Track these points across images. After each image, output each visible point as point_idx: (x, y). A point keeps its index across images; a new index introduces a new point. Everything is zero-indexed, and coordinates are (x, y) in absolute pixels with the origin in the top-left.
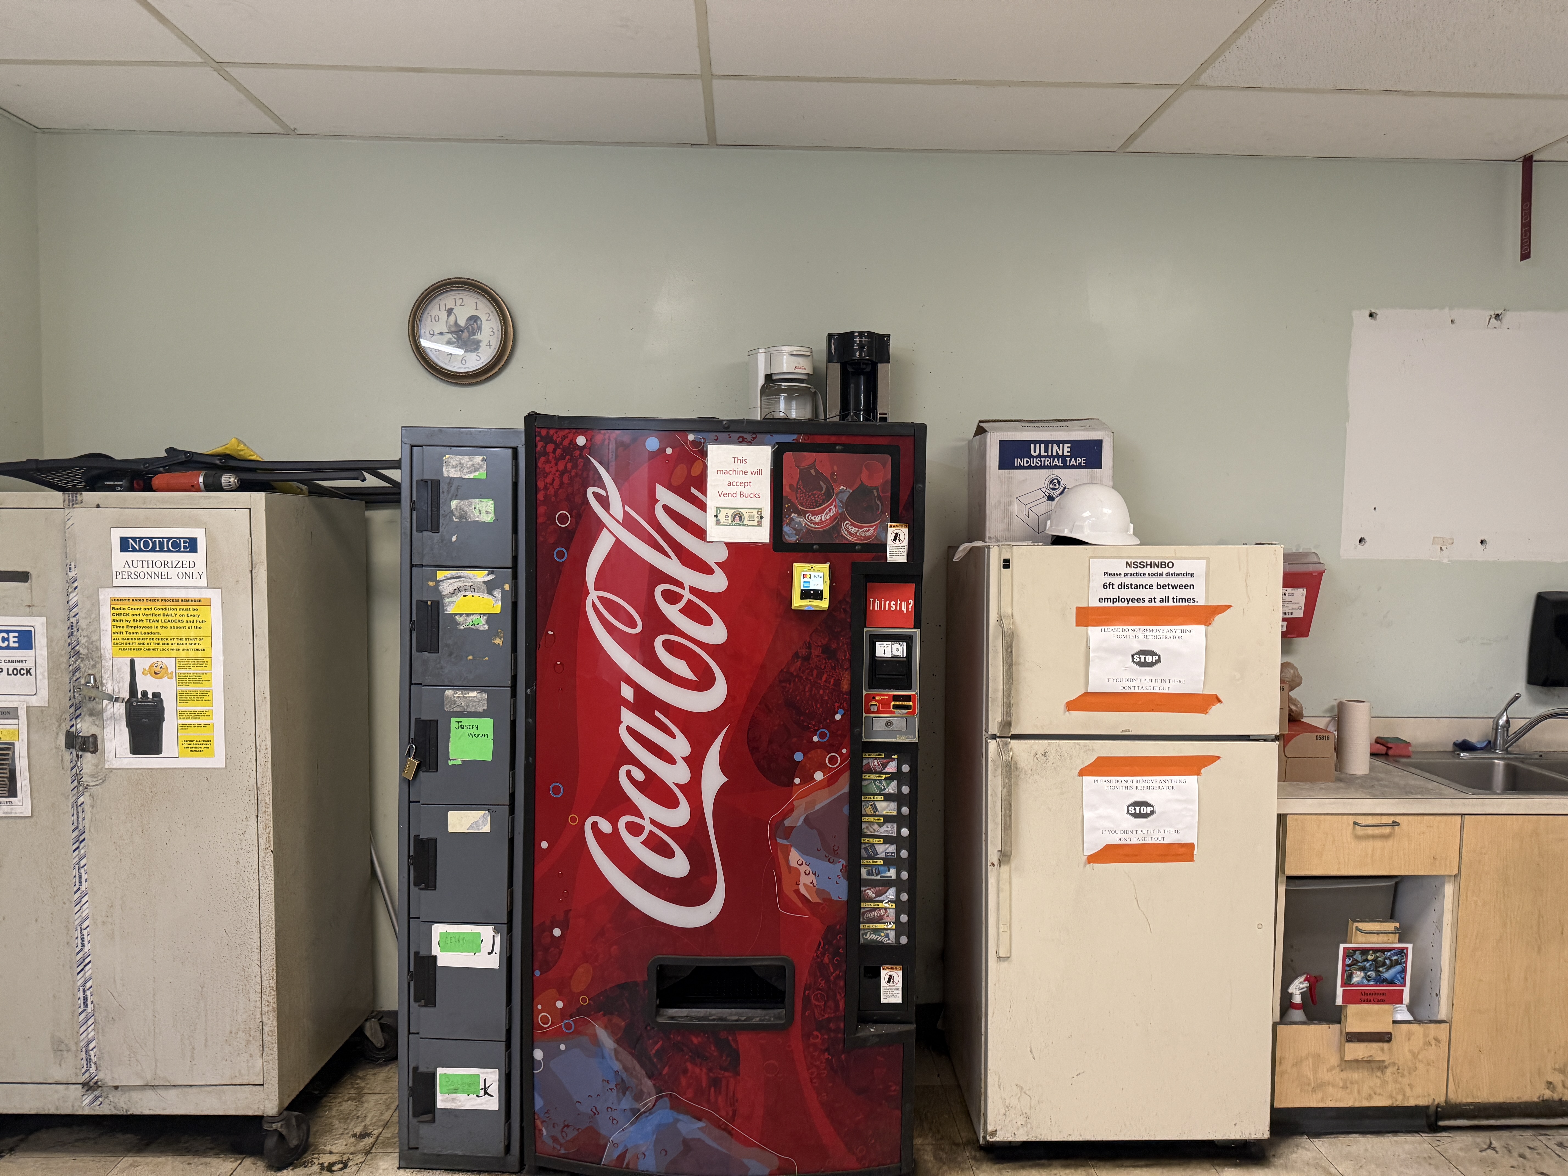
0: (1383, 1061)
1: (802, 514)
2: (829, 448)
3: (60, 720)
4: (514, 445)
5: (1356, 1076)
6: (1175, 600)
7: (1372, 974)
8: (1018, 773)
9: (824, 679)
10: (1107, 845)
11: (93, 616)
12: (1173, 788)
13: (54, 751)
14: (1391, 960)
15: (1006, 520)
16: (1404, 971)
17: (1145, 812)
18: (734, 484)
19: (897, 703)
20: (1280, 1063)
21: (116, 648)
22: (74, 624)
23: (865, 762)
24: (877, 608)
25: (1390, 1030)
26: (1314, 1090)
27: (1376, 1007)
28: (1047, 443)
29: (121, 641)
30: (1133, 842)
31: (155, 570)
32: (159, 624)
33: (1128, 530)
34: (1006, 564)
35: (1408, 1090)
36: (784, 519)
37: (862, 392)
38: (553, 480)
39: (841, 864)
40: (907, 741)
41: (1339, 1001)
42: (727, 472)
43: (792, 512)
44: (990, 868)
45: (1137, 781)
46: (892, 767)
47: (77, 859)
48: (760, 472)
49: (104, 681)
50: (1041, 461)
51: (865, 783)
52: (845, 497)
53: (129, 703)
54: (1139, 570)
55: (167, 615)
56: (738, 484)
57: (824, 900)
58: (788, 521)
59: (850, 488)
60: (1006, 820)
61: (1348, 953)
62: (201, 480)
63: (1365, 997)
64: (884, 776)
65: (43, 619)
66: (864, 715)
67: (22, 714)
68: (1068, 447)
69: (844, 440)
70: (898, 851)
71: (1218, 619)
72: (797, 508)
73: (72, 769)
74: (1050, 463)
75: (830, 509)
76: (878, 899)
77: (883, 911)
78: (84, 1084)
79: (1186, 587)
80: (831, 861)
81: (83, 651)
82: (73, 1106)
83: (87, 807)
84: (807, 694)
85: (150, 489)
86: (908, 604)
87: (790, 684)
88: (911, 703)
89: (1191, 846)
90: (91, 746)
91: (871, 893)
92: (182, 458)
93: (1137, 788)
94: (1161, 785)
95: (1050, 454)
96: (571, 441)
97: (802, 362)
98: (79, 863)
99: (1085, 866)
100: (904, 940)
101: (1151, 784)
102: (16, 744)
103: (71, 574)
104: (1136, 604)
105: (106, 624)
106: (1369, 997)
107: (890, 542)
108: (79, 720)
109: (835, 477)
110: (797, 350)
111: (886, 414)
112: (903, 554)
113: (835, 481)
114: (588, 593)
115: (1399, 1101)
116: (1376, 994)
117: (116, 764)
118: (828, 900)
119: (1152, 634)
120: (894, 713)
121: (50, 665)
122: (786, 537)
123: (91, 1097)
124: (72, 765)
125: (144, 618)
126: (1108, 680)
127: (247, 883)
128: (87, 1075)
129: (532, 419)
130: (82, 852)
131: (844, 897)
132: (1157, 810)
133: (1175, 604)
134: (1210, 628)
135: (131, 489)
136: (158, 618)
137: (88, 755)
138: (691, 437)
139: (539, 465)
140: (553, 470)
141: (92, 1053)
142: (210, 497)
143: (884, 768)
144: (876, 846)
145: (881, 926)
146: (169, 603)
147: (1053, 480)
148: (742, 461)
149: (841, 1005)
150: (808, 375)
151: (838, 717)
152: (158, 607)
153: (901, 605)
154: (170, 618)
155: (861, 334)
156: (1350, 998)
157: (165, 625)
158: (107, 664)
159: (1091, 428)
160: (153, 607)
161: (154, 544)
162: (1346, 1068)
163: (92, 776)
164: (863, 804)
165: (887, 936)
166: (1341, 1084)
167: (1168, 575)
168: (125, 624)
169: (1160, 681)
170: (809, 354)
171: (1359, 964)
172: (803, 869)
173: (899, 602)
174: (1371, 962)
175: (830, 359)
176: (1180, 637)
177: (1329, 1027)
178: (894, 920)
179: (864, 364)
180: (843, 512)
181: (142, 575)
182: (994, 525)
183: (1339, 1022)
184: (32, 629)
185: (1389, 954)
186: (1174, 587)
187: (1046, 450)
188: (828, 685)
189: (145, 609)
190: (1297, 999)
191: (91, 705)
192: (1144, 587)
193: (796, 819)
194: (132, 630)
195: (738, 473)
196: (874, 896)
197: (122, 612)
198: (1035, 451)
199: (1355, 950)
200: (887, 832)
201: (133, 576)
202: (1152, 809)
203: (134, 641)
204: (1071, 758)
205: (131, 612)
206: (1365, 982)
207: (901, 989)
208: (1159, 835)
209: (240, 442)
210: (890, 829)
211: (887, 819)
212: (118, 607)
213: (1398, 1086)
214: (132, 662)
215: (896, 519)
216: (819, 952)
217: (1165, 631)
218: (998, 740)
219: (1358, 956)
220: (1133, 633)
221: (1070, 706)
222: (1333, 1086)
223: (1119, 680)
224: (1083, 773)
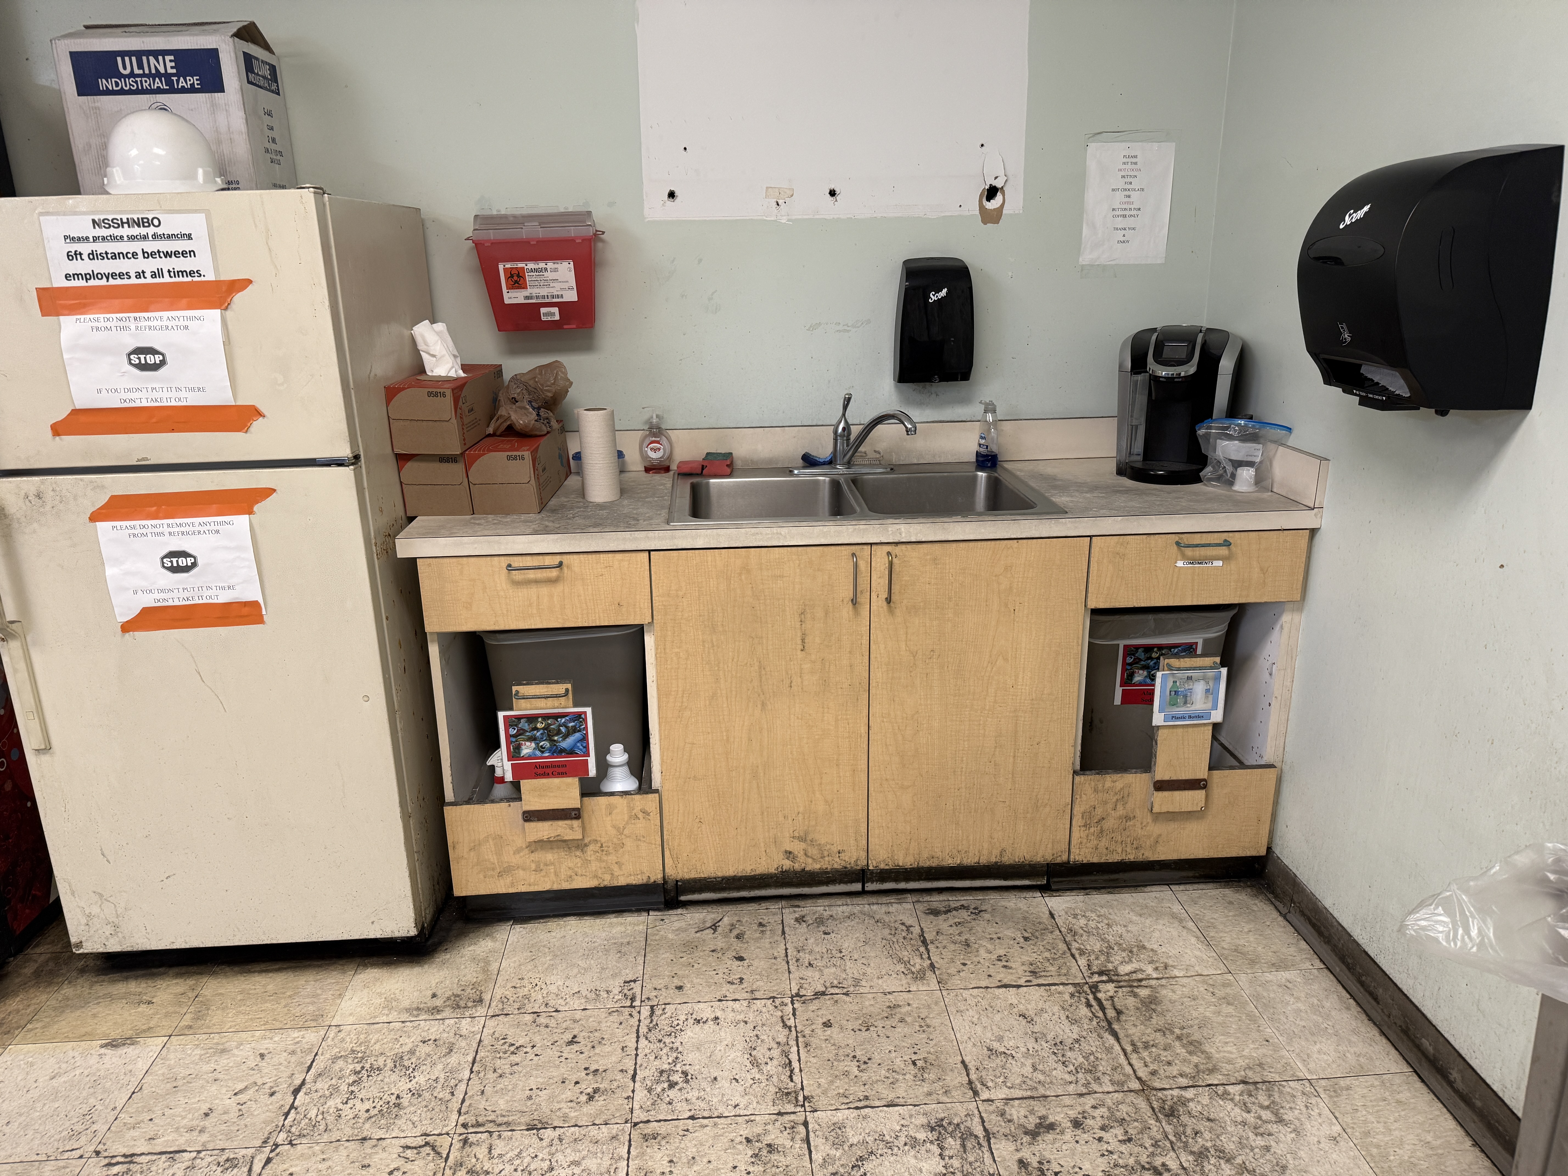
0: (579, 839)
5: (549, 856)
6: (172, 274)
7: (546, 744)
10: (144, 608)
12: (217, 532)
14: (567, 727)
16: (585, 738)
17: (185, 564)
20: (454, 847)
25: (579, 806)
26: (500, 875)
27: (556, 781)
28: (139, 54)
30: (177, 603)
35: (616, 868)
45: (168, 525)
50: (136, 82)
54: (111, 231)
61: (511, 722)
63: (540, 771)
68: (171, 61)
71: (239, 299)
74: (150, 85)
79: (184, 254)
89: (255, 605)
93: (170, 534)
94: (202, 529)
95: (147, 72)
99: (122, 635)
101: (187, 529)
104: (119, 282)
106: (549, 771)
115: (607, 881)
116: (555, 766)
119: (147, 323)
126: (99, 391)
132: (199, 561)
133: (174, 280)
134: (229, 313)
162: (536, 850)
166: (533, 866)
167: (155, 236)
169: (173, 390)
171: (528, 734)
174: (541, 731)
176: (186, 328)
177: (510, 806)
183: (518, 800)
185: (563, 720)
186: (167, 255)
187: (141, 66)
192: (125, 256)
198: (125, 68)
199: (519, 718)
202: (193, 560)
204: (75, 498)
206: (538, 753)
208: (210, 593)
213: (604, 864)
217: (165, 318)
219: (524, 724)
220: (122, 324)
221: (58, 430)
222: (524, 870)
223: (116, 390)
224: (95, 517)
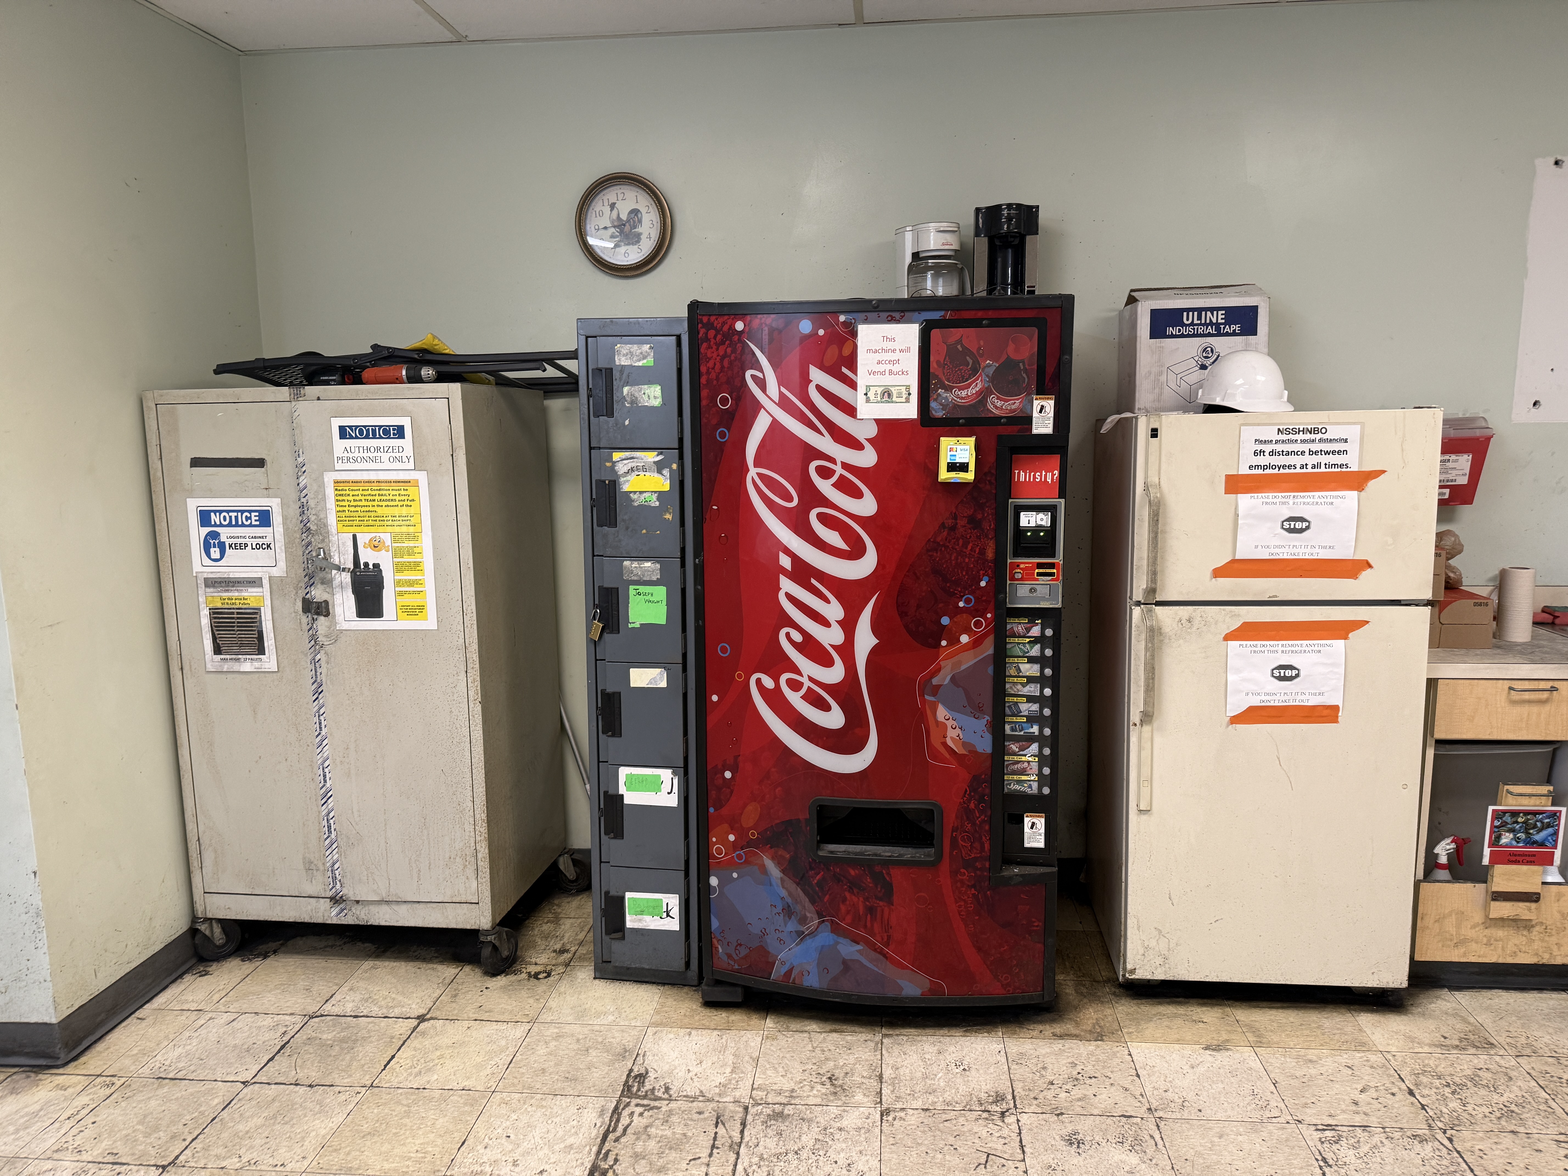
0: (1530, 920)
1: (948, 389)
2: (975, 323)
3: (297, 588)
4: (678, 333)
5: (1500, 933)
6: (1327, 466)
7: (1522, 836)
8: (1162, 638)
9: (969, 547)
10: (1250, 706)
11: (320, 497)
12: (1319, 652)
13: (293, 614)
14: (1543, 823)
15: (1157, 391)
16: (1556, 833)
17: (1290, 675)
18: (883, 362)
19: (1041, 571)
20: (1422, 918)
21: (340, 525)
22: (305, 504)
23: (1009, 627)
24: (1022, 479)
25: (1539, 891)
26: (1456, 945)
27: (1525, 868)
28: (1200, 310)
29: (344, 519)
30: (1277, 704)
31: (369, 454)
32: (376, 503)
33: (1281, 397)
34: (1154, 433)
35: (1555, 948)
36: (931, 394)
37: (1010, 265)
38: (715, 364)
39: (986, 719)
40: (1051, 606)
41: (1486, 861)
42: (876, 351)
43: (939, 388)
44: (1132, 727)
45: (1282, 645)
46: (1036, 631)
47: (317, 708)
48: (908, 350)
49: (332, 554)
50: (1194, 329)
51: (1009, 646)
52: (991, 371)
53: (353, 573)
54: (1291, 437)
55: (382, 495)
56: (887, 362)
57: (969, 751)
58: (935, 396)
59: (996, 362)
60: (1148, 682)
61: (1497, 815)
62: (404, 373)
63: (1514, 858)
64: (1028, 640)
65: (278, 500)
66: (1008, 582)
67: (266, 582)
68: (1222, 314)
69: (991, 314)
70: (1041, 709)
71: (1372, 484)
72: (944, 383)
73: (309, 630)
74: (1203, 331)
75: (977, 384)
76: (1021, 753)
77: (1026, 764)
78: (332, 898)
79: (1339, 452)
80: (976, 716)
81: (313, 528)
82: (324, 917)
83: (323, 662)
84: (954, 562)
85: (360, 382)
86: (1053, 475)
87: (937, 553)
88: (1055, 571)
89: (1336, 708)
90: (324, 610)
91: (1014, 747)
92: (385, 353)
93: (1283, 652)
94: (1307, 649)
95: (1203, 322)
96: (730, 326)
97: (949, 237)
98: (318, 711)
99: (1228, 726)
100: (1046, 791)
101: (1297, 648)
102: (262, 609)
103: (300, 460)
104: (1287, 471)
105: (331, 503)
106: (1518, 858)
107: (1035, 414)
108: (313, 588)
109: (981, 352)
110: (944, 226)
111: (1034, 287)
112: (1049, 426)
113: (981, 356)
114: (748, 470)
115: (1546, 959)
116: (1526, 855)
117: (345, 626)
118: (973, 752)
119: (1302, 500)
120: (1037, 580)
121: (286, 541)
122: (933, 412)
123: (337, 909)
124: (309, 627)
125: (363, 498)
126: (1256, 547)
127: (460, 730)
128: (334, 890)
129: (694, 306)
130: (321, 701)
131: (989, 750)
132: (1302, 673)
133: (1328, 470)
134: (1363, 493)
135: (343, 383)
136: (374, 498)
137: (322, 618)
138: (842, 318)
139: (702, 350)
140: (715, 355)
141: (337, 872)
142: (413, 388)
143: (1028, 633)
144: (1019, 704)
145: (1024, 778)
146: (383, 484)
147: (1206, 348)
148: (890, 340)
149: (987, 846)
150: (956, 251)
151: (983, 584)
152: (374, 488)
153: (1046, 476)
154: (385, 498)
155: (1009, 206)
156: (1496, 858)
157: (380, 503)
158: (334, 539)
159: (1247, 294)
160: (370, 488)
161: (368, 431)
162: (1490, 926)
163: (326, 636)
164: (1007, 665)
165: (1030, 787)
166: (1485, 940)
167: (1320, 440)
168: (346, 503)
169: (1309, 547)
170: (956, 229)
171: (1509, 826)
172: (949, 723)
173: (1044, 473)
174: (1520, 825)
175: (977, 234)
177: (1475, 886)
178: (1037, 773)
179: (1012, 237)
180: (989, 386)
181: (359, 460)
182: (1144, 396)
183: (1485, 882)
184: (269, 508)
185: (1541, 816)
186: (1327, 453)
187: (1199, 318)
188: (973, 553)
189: (363, 490)
190: (1443, 860)
191: (321, 575)
192: (1296, 453)
193: (943, 678)
194: (352, 509)
195: (887, 351)
196: (1017, 750)
197: (344, 492)
198: (1188, 320)
199: (1505, 812)
200: (1030, 691)
201: (351, 460)
202: (1297, 672)
203: (355, 519)
204: (1216, 623)
205: (351, 493)
206: (1514, 843)
207: (1043, 835)
208: (1303, 697)
209: (435, 337)
210: (1033, 689)
211: (1031, 680)
212: (341, 488)
213: (1544, 944)
214: (355, 537)
215: (1042, 391)
216: (965, 798)
218: (1142, 606)
219: (1508, 818)
220: (1284, 500)
221: (1218, 573)
222: (1477, 943)
223: (1268, 547)
224: (1228, 637)
